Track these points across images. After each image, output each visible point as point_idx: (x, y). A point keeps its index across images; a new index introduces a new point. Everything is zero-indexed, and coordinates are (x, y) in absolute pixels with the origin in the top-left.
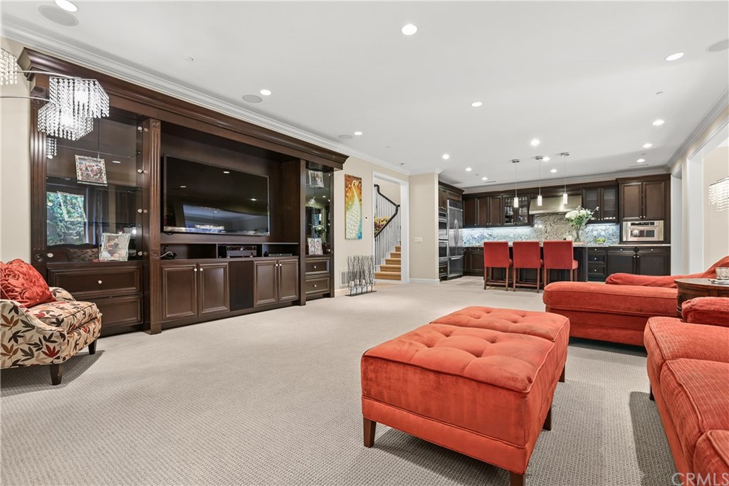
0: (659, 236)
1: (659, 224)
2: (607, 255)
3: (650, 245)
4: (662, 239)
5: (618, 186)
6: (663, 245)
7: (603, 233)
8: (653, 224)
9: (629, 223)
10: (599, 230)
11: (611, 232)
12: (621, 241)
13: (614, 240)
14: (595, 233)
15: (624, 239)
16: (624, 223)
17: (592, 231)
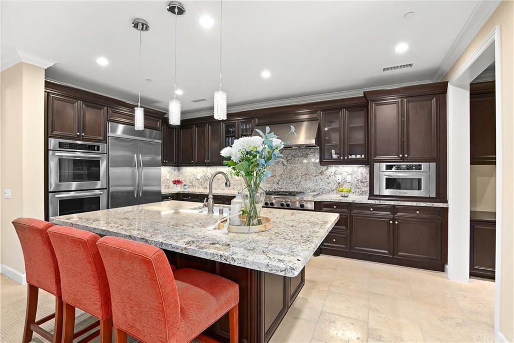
0: (428, 189)
1: (428, 169)
2: (352, 217)
3: (414, 204)
4: (433, 194)
5: (367, 106)
6: (436, 205)
7: (349, 178)
8: (419, 168)
9: (384, 165)
10: (345, 174)
11: (360, 177)
12: (372, 195)
13: (363, 190)
14: (339, 177)
15: (376, 192)
16: (376, 165)
17: (335, 175)
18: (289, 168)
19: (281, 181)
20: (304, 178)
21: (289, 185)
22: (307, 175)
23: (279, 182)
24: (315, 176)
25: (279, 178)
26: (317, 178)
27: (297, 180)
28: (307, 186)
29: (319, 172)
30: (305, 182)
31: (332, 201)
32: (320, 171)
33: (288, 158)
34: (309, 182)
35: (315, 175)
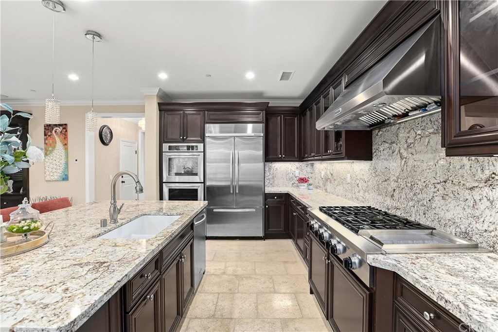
18: (411, 163)
19: (397, 192)
20: (441, 192)
21: (411, 204)
22: (449, 185)
23: (395, 194)
24: (472, 189)
25: (394, 185)
26: (476, 195)
27: (425, 195)
28: (449, 216)
29: (484, 177)
30: (442, 202)
31: (418, 286)
32: (487, 173)
33: (409, 141)
34: (453, 203)
35: (468, 185)
